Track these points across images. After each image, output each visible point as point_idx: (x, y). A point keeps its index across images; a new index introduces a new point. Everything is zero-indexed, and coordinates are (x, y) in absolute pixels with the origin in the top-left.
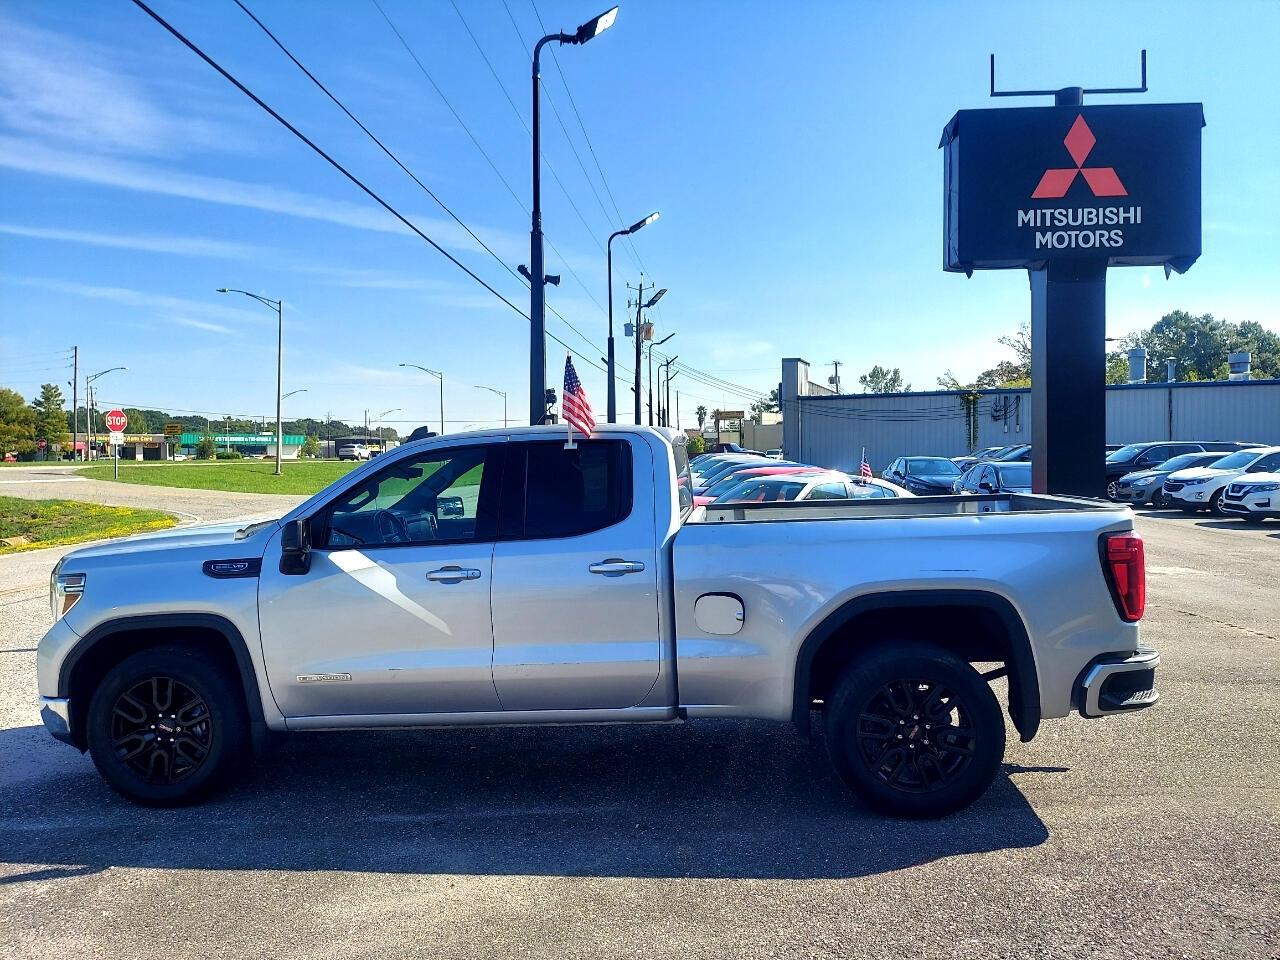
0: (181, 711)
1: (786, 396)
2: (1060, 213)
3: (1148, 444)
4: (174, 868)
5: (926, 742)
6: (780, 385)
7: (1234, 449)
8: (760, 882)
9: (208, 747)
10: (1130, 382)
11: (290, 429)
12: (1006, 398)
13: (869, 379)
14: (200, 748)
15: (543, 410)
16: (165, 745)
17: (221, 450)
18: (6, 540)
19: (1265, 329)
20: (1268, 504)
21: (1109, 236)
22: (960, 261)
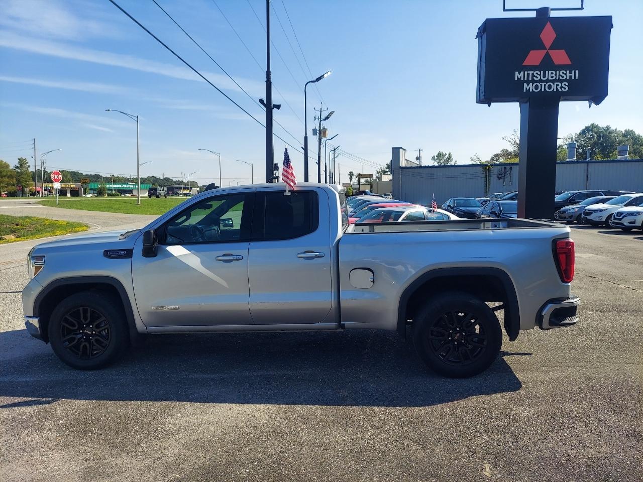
0: (95, 324)
1: (394, 167)
2: (537, 73)
3: (575, 192)
4: (94, 400)
5: (463, 341)
6: (391, 161)
7: (619, 194)
8: (381, 408)
9: (109, 341)
10: (568, 160)
11: (144, 181)
12: (505, 168)
13: (436, 158)
14: (104, 341)
15: (272, 174)
16: (87, 340)
17: (110, 192)
18: (4, 237)
19: (637, 133)
20: (634, 223)
21: (562, 86)
22: (485, 98)
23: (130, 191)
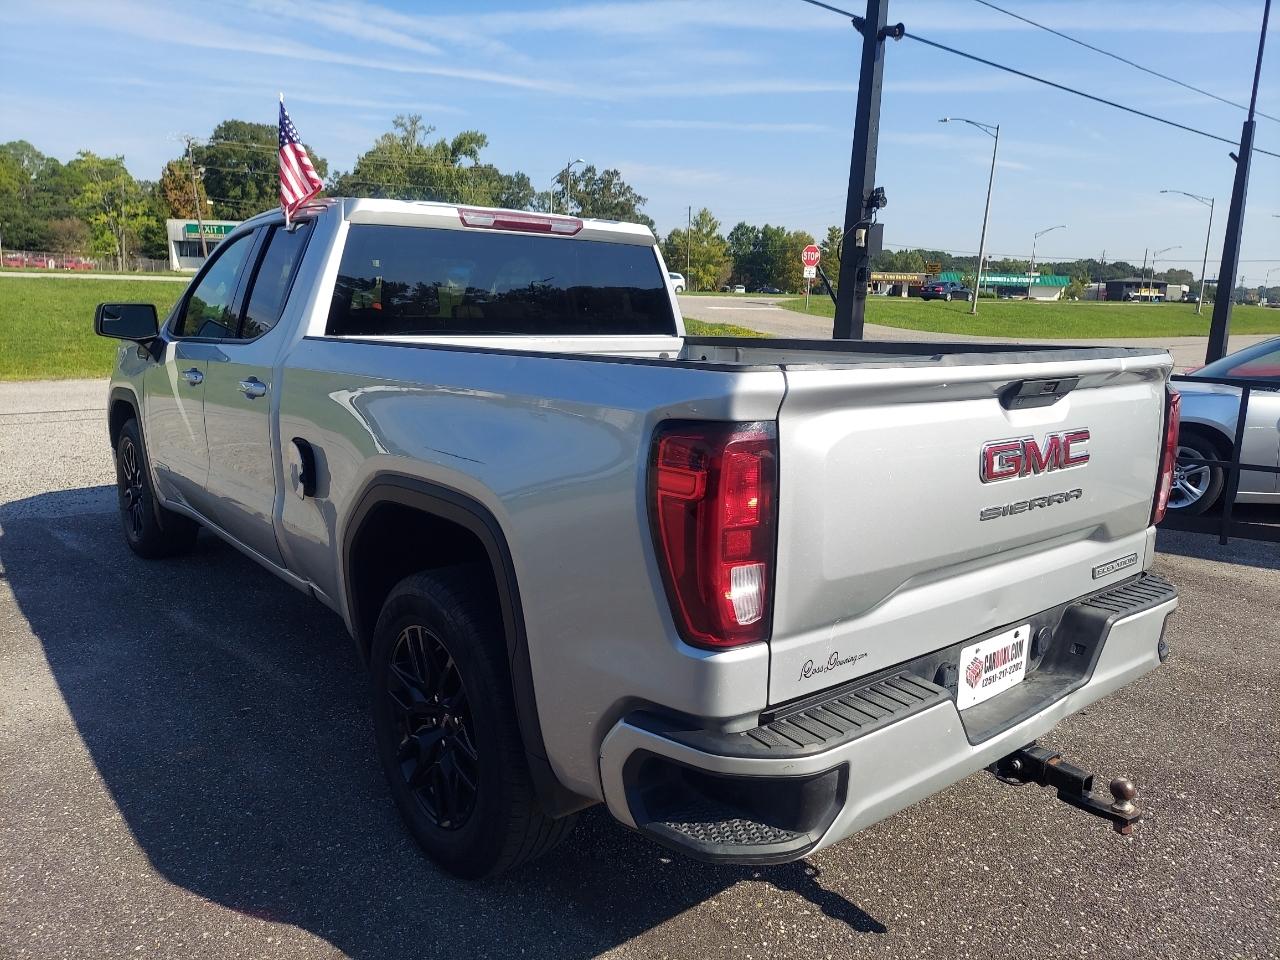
23: (1022, 290)
